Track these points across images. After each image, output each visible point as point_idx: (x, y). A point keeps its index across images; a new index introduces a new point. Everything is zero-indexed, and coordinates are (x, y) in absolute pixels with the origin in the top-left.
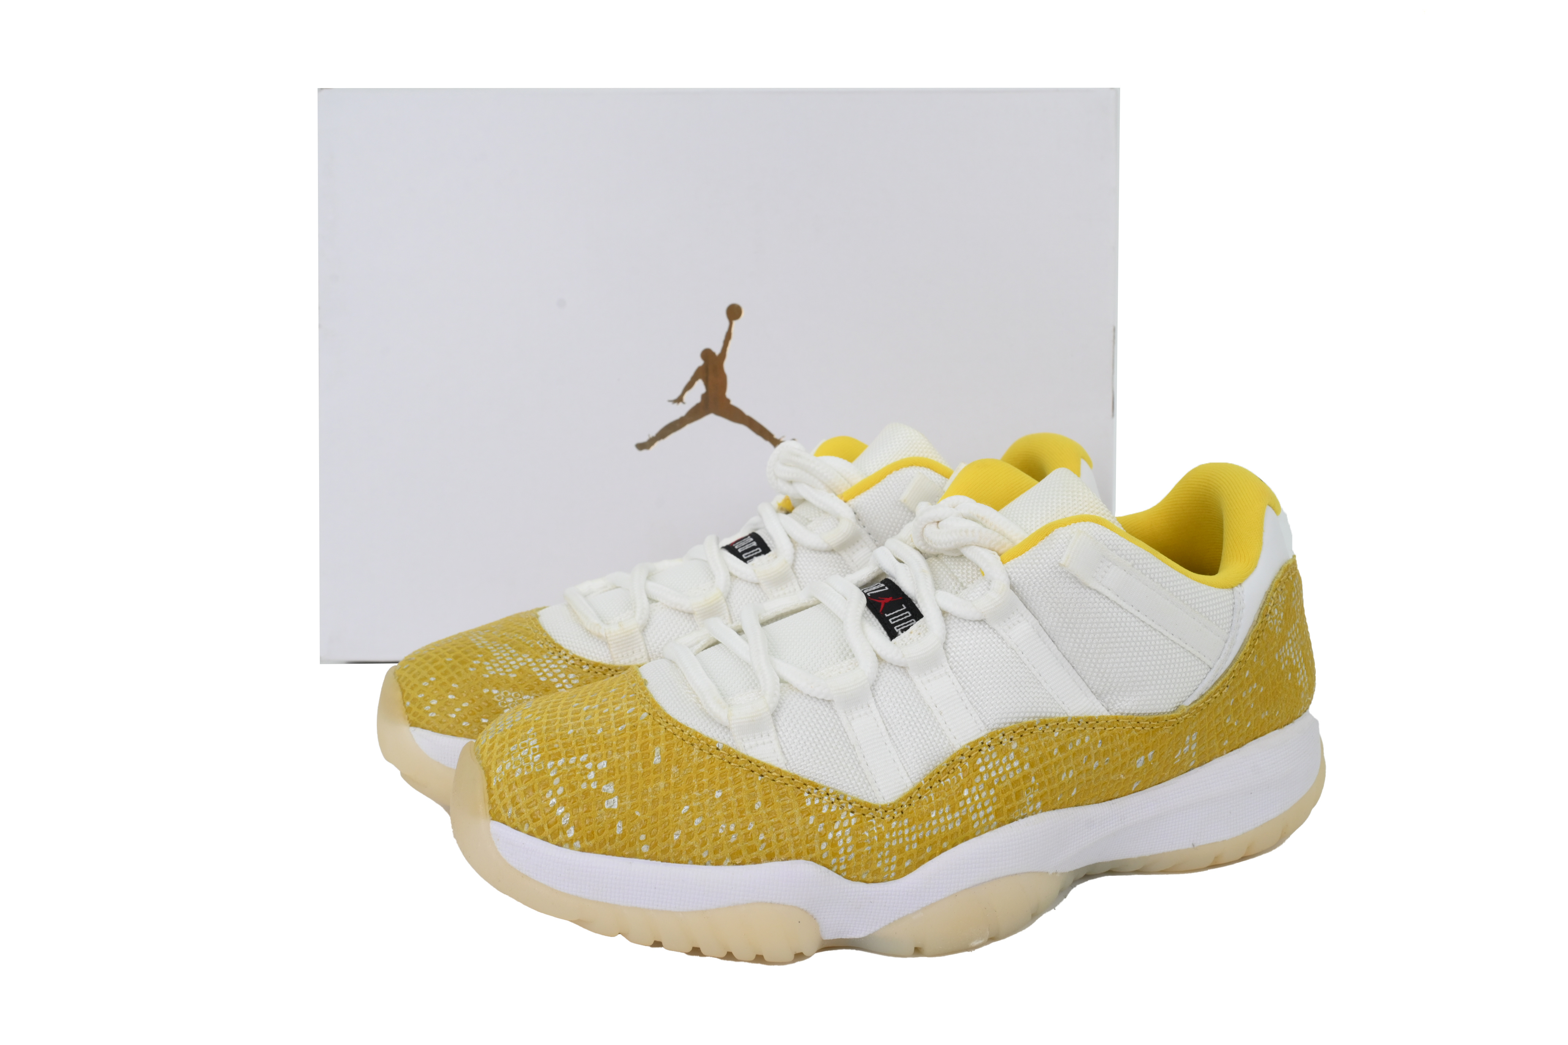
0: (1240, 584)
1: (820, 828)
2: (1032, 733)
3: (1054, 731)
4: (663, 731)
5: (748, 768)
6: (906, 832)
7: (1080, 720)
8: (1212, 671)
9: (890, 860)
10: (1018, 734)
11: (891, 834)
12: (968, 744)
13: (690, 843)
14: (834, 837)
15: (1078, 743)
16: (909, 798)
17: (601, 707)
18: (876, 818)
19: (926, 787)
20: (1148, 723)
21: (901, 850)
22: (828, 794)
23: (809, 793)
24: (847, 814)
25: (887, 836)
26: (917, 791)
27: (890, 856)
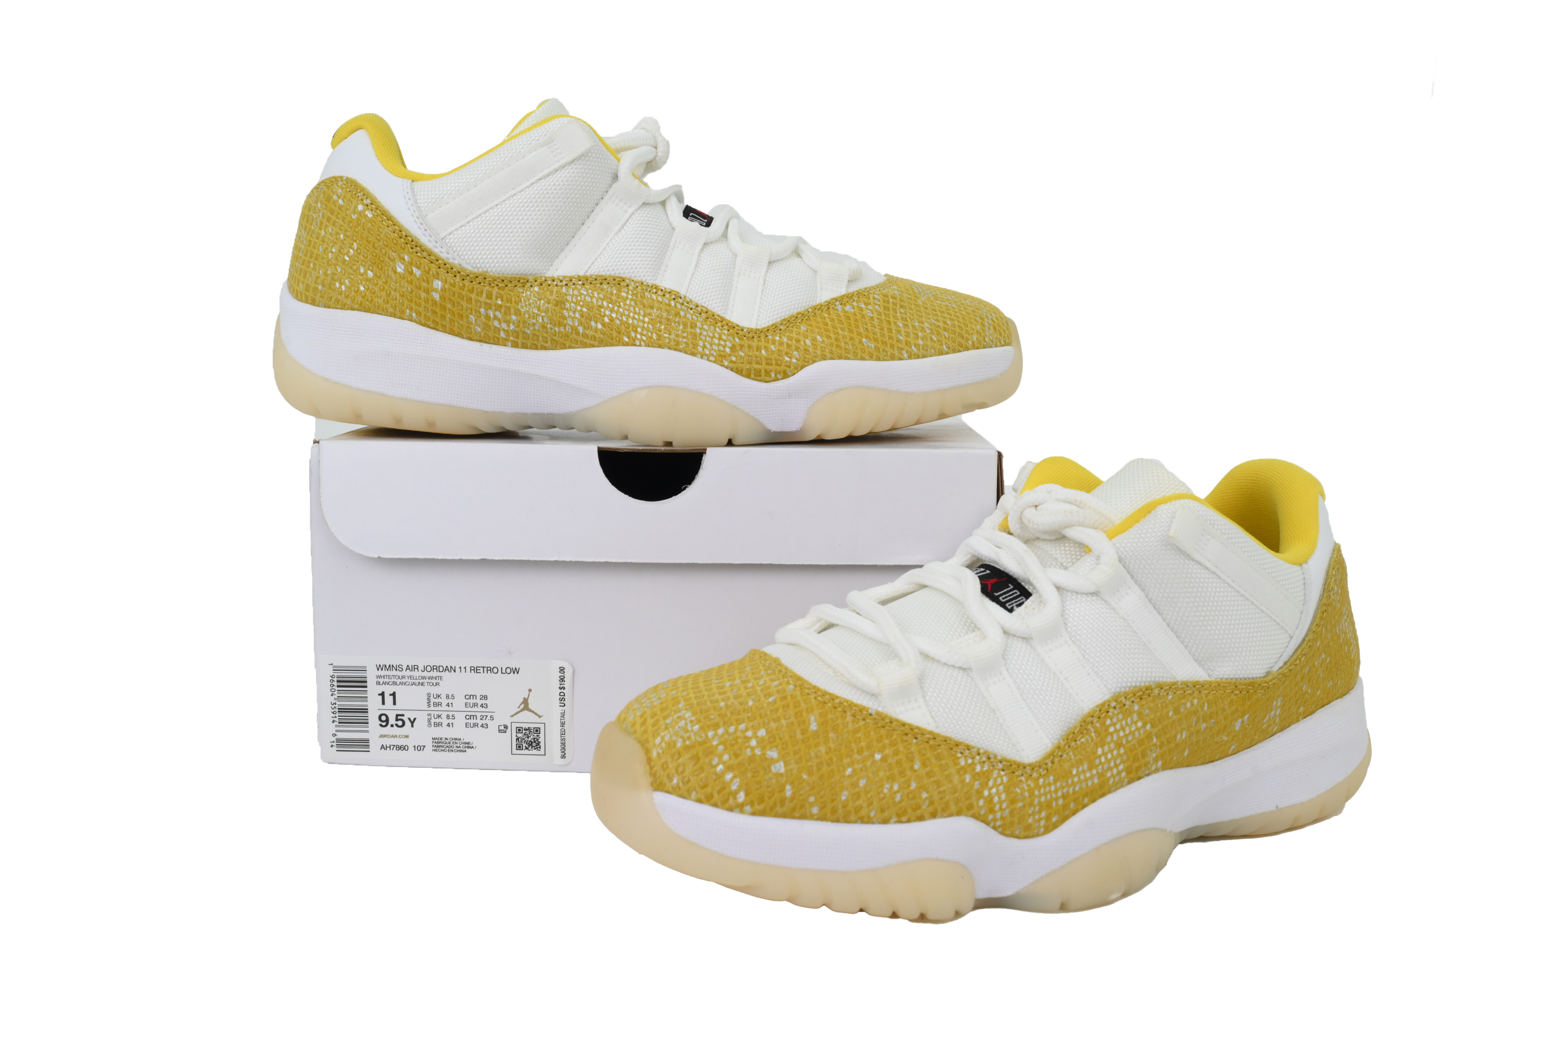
0: (1306, 562)
1: (977, 785)
2: (1149, 696)
3: (1168, 694)
4: (813, 701)
5: (902, 731)
6: (1053, 788)
7: (1189, 684)
8: (1293, 639)
9: (1040, 815)
10: (1138, 696)
11: (1039, 791)
12: (1097, 706)
13: (858, 803)
14: (990, 794)
15: (1188, 705)
16: (1052, 757)
17: (743, 682)
18: (1025, 775)
19: (1065, 746)
20: (1245, 687)
21: (1049, 805)
22: (979, 754)
23: (961, 753)
24: (999, 773)
25: (1036, 793)
26: (1057, 750)
27: (1040, 812)
